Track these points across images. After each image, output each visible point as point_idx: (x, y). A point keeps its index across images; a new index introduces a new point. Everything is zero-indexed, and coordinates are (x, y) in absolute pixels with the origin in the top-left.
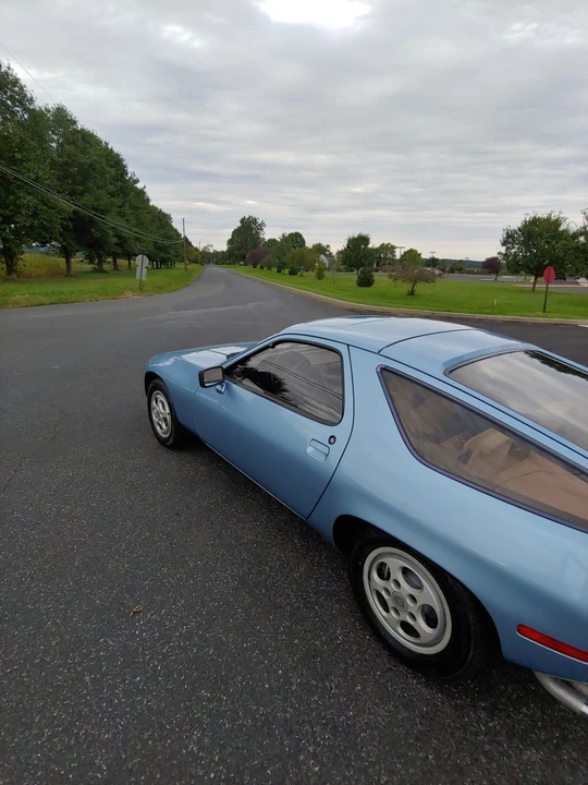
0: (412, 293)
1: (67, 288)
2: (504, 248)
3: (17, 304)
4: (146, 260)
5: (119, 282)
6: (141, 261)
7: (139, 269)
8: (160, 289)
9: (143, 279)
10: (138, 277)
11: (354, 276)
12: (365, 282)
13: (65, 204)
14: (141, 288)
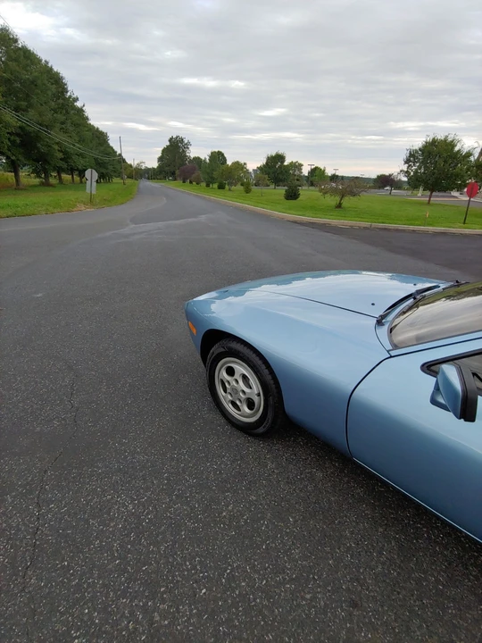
0: (339, 206)
1: (20, 200)
2: (407, 165)
4: (95, 174)
6: (91, 175)
7: (88, 182)
9: (94, 192)
10: (88, 191)
11: (282, 191)
12: (292, 195)
14: (91, 201)
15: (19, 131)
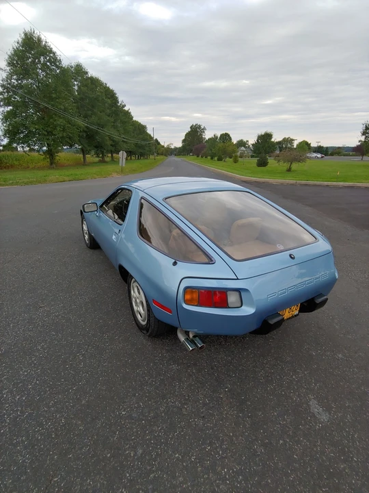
0: (289, 170)
1: (79, 172)
2: (364, 137)
3: (51, 181)
4: (125, 154)
5: (110, 168)
6: (122, 155)
7: (121, 160)
8: (133, 171)
9: (124, 165)
10: (120, 165)
11: (255, 160)
12: (262, 163)
13: (81, 123)
14: (122, 171)
15: (85, 129)
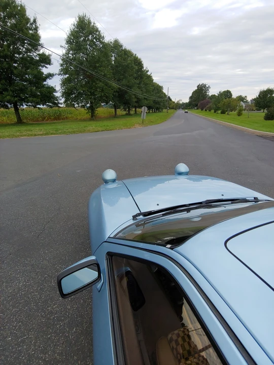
4: (146, 109)
6: (144, 109)
7: (143, 113)
8: (152, 123)
9: (145, 118)
10: (142, 118)
13: (115, 85)
14: (143, 123)
